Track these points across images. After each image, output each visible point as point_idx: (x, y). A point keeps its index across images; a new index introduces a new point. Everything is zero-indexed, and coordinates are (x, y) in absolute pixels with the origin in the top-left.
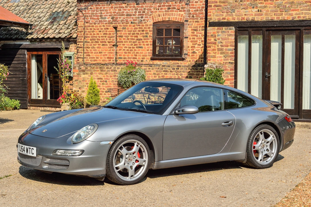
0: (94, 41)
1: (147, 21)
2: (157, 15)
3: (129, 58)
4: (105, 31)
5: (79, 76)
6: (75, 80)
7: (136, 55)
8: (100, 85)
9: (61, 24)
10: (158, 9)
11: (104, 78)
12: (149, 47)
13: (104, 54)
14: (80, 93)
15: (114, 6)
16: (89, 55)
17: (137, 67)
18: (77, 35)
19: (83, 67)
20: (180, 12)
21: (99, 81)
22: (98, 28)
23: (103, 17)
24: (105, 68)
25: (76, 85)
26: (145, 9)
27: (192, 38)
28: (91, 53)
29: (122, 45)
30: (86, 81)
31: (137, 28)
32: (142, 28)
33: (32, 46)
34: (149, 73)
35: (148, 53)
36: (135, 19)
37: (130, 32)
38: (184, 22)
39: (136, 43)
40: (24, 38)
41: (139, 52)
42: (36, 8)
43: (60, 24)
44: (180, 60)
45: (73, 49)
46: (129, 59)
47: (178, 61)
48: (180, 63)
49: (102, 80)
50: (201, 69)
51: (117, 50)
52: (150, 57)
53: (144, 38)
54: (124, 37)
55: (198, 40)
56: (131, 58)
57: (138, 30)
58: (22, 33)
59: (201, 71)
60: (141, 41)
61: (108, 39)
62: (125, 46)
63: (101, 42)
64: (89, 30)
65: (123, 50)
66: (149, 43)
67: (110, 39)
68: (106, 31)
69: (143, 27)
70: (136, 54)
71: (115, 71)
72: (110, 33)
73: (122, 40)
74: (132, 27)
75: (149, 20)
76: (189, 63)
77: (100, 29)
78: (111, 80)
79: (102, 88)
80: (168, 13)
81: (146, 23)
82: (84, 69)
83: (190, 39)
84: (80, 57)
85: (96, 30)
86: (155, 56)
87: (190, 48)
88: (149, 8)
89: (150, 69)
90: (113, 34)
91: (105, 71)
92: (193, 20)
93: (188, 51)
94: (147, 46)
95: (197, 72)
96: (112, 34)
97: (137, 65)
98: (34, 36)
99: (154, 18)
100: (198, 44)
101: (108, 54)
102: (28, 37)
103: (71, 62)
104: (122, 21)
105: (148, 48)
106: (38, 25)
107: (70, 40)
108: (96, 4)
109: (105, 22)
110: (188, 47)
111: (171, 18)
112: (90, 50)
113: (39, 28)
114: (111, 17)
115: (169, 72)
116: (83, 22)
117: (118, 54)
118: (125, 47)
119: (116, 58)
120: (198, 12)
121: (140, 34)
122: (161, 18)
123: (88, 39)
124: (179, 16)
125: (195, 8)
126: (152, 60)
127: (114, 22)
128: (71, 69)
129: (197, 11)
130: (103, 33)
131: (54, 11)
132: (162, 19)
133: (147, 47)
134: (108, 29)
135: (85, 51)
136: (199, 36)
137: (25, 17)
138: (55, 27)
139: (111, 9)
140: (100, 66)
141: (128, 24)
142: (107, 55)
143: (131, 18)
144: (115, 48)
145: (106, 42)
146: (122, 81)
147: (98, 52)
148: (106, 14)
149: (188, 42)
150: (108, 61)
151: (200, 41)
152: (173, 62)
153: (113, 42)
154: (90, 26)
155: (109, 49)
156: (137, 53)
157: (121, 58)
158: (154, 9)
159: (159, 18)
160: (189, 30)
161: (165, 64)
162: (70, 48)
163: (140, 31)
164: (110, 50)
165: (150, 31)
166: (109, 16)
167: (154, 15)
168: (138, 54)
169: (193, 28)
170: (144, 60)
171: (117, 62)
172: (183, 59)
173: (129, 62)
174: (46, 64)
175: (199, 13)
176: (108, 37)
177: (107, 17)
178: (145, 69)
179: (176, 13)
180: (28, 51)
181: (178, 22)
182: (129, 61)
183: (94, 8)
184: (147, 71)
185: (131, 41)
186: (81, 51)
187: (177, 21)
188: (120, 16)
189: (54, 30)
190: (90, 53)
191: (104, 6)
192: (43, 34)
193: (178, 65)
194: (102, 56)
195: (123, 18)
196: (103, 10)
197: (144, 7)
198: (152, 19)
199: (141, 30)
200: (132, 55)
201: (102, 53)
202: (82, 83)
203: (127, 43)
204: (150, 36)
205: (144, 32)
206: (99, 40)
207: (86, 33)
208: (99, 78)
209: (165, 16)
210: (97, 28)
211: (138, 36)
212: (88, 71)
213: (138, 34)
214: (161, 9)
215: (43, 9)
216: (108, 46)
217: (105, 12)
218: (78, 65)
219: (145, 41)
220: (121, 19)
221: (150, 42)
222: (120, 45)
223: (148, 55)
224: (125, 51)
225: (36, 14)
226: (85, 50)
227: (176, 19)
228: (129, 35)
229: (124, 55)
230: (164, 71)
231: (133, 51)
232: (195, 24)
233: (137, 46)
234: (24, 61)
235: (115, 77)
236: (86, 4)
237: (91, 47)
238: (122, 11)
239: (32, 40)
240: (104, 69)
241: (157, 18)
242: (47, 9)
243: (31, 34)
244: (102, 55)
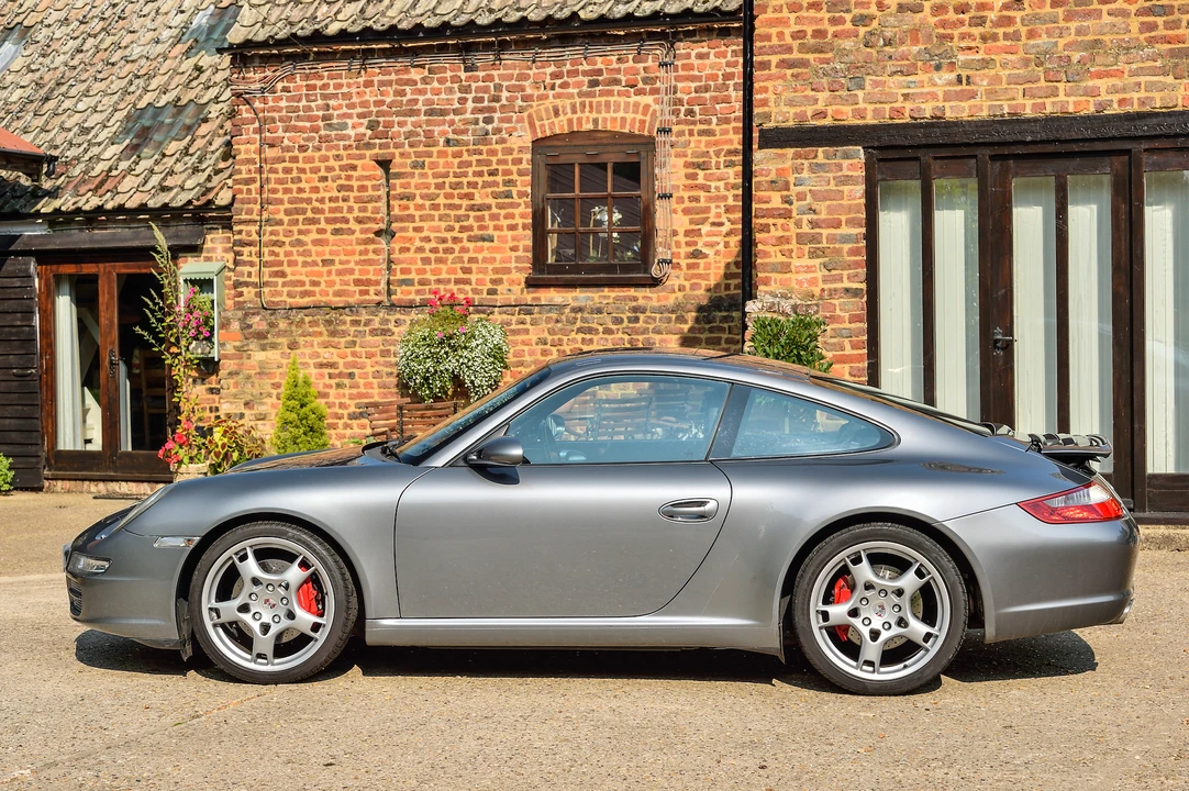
0: (301, 218)
1: (506, 136)
2: (547, 110)
3: (439, 281)
4: (343, 176)
5: (245, 355)
6: (229, 374)
7: (467, 271)
8: (327, 390)
9: (168, 153)
10: (553, 88)
11: (341, 362)
12: (517, 236)
13: (341, 267)
14: (247, 422)
15: (376, 79)
16: (283, 275)
17: (472, 316)
18: (234, 196)
19: (257, 322)
20: (638, 98)
21: (322, 375)
22: (317, 164)
23: (335, 121)
24: (345, 323)
25: (233, 390)
26: (498, 88)
27: (686, 200)
28: (289, 265)
29: (411, 230)
30: (270, 375)
31: (469, 164)
32: (488, 163)
33: (55, 243)
34: (520, 338)
35: (516, 262)
36: (462, 127)
37: (441, 180)
38: (655, 134)
39: (465, 223)
40: (24, 211)
41: (480, 256)
42: (73, 92)
43: (164, 155)
44: (644, 286)
45: (219, 251)
46: (442, 287)
47: (633, 290)
48: (644, 297)
49: (337, 371)
50: (725, 319)
51: (393, 249)
52: (522, 277)
53: (499, 200)
54: (419, 200)
55: (713, 205)
56: (449, 281)
57: (474, 172)
58: (15, 191)
59: (726, 325)
60: (486, 213)
61: (356, 206)
62: (422, 235)
63: (328, 221)
64: (281, 175)
65: (416, 252)
66: (520, 221)
67: (364, 210)
68: (349, 178)
69: (494, 159)
70: (467, 265)
71: (385, 332)
72: (365, 183)
73: (412, 211)
74: (450, 159)
75: (515, 129)
76: (680, 295)
77: (323, 169)
78: (369, 370)
79: (337, 402)
80: (591, 103)
81: (503, 141)
82: (263, 327)
83: (680, 201)
84: (248, 280)
85: (309, 175)
86: (541, 271)
87: (681, 238)
88: (513, 82)
89: (523, 323)
90: (376, 188)
91: (344, 333)
92: (692, 127)
93: (674, 249)
94: (510, 233)
95: (711, 330)
96: (370, 189)
97: (471, 308)
98: (63, 204)
99: (537, 123)
100: (711, 220)
101: (357, 268)
102: (39, 207)
103: (212, 302)
104: (409, 135)
105: (513, 239)
106: (77, 159)
107: (204, 216)
108: (308, 71)
109: (342, 143)
110: (675, 233)
111: (605, 120)
112: (287, 254)
113: (85, 172)
114: (365, 121)
115: (601, 335)
116: (258, 145)
117: (398, 267)
118: (423, 239)
119: (388, 283)
120: (708, 95)
121: (483, 187)
122: (565, 122)
123: (278, 211)
124: (636, 112)
125: (698, 79)
126: (530, 289)
127: (377, 141)
128: (212, 328)
129: (707, 89)
130: (335, 185)
131: (141, 105)
132: (566, 127)
133: (509, 238)
134: (354, 168)
135: (267, 258)
136: (717, 188)
137: (30, 130)
138: (144, 164)
139: (367, 90)
140: (327, 317)
141: (434, 149)
142: (351, 271)
143: (444, 124)
144: (382, 243)
145: (347, 221)
146: (416, 374)
147: (319, 260)
148: (345, 110)
149: (674, 215)
150: (357, 296)
151: (718, 210)
152: (613, 295)
153: (374, 220)
154: (284, 157)
155: (362, 247)
156: (471, 260)
157: (409, 282)
158: (536, 85)
159: (556, 120)
160: (674, 166)
161: (583, 304)
162: (208, 245)
163: (480, 174)
164: (366, 252)
165: (521, 173)
166: (360, 116)
167: (535, 108)
168: (474, 266)
169: (689, 159)
170: (499, 288)
171: (393, 297)
172: (655, 283)
173: (440, 299)
174: (113, 312)
175: (712, 97)
176: (358, 200)
177: (350, 122)
178: (503, 324)
179: (622, 100)
180: (39, 262)
181: (631, 135)
182: (442, 293)
183: (298, 88)
184: (514, 332)
185: (449, 216)
186: (249, 259)
187: (627, 131)
188: (402, 119)
189: (143, 176)
190: (285, 264)
191: (339, 81)
192: (99, 194)
193: (634, 304)
194: (333, 277)
195: (415, 125)
196: (335, 96)
197: (497, 81)
198: (526, 124)
199: (485, 169)
200: (453, 271)
201: (332, 262)
202: (256, 385)
203: (432, 223)
204: (521, 194)
205: (499, 179)
206: (321, 211)
207: (270, 186)
208: (325, 361)
209: (579, 114)
210: (312, 165)
211: (473, 194)
212: (278, 335)
213: (473, 185)
214: (561, 86)
215: (98, 98)
216: (357, 234)
217: (340, 102)
218: (240, 314)
219: (503, 212)
220: (405, 129)
221: (523, 216)
222: (406, 231)
223: (516, 267)
224: (424, 255)
225: (69, 116)
226: (266, 255)
227: (623, 126)
228: (438, 191)
229: (420, 271)
230: (580, 330)
231: (456, 254)
232: (700, 141)
233: (472, 234)
234: (24, 302)
235: (388, 359)
236: (264, 72)
237: (287, 240)
238: (409, 96)
239: (57, 219)
240: (343, 328)
241: (546, 122)
242: (116, 97)
243: (53, 194)
244: (333, 272)
